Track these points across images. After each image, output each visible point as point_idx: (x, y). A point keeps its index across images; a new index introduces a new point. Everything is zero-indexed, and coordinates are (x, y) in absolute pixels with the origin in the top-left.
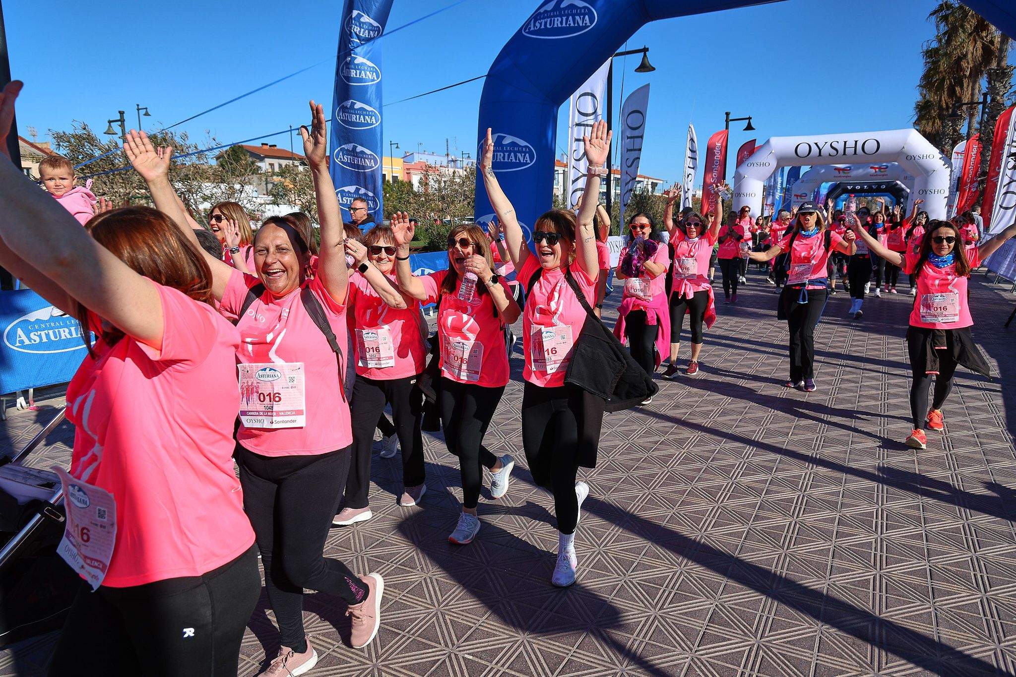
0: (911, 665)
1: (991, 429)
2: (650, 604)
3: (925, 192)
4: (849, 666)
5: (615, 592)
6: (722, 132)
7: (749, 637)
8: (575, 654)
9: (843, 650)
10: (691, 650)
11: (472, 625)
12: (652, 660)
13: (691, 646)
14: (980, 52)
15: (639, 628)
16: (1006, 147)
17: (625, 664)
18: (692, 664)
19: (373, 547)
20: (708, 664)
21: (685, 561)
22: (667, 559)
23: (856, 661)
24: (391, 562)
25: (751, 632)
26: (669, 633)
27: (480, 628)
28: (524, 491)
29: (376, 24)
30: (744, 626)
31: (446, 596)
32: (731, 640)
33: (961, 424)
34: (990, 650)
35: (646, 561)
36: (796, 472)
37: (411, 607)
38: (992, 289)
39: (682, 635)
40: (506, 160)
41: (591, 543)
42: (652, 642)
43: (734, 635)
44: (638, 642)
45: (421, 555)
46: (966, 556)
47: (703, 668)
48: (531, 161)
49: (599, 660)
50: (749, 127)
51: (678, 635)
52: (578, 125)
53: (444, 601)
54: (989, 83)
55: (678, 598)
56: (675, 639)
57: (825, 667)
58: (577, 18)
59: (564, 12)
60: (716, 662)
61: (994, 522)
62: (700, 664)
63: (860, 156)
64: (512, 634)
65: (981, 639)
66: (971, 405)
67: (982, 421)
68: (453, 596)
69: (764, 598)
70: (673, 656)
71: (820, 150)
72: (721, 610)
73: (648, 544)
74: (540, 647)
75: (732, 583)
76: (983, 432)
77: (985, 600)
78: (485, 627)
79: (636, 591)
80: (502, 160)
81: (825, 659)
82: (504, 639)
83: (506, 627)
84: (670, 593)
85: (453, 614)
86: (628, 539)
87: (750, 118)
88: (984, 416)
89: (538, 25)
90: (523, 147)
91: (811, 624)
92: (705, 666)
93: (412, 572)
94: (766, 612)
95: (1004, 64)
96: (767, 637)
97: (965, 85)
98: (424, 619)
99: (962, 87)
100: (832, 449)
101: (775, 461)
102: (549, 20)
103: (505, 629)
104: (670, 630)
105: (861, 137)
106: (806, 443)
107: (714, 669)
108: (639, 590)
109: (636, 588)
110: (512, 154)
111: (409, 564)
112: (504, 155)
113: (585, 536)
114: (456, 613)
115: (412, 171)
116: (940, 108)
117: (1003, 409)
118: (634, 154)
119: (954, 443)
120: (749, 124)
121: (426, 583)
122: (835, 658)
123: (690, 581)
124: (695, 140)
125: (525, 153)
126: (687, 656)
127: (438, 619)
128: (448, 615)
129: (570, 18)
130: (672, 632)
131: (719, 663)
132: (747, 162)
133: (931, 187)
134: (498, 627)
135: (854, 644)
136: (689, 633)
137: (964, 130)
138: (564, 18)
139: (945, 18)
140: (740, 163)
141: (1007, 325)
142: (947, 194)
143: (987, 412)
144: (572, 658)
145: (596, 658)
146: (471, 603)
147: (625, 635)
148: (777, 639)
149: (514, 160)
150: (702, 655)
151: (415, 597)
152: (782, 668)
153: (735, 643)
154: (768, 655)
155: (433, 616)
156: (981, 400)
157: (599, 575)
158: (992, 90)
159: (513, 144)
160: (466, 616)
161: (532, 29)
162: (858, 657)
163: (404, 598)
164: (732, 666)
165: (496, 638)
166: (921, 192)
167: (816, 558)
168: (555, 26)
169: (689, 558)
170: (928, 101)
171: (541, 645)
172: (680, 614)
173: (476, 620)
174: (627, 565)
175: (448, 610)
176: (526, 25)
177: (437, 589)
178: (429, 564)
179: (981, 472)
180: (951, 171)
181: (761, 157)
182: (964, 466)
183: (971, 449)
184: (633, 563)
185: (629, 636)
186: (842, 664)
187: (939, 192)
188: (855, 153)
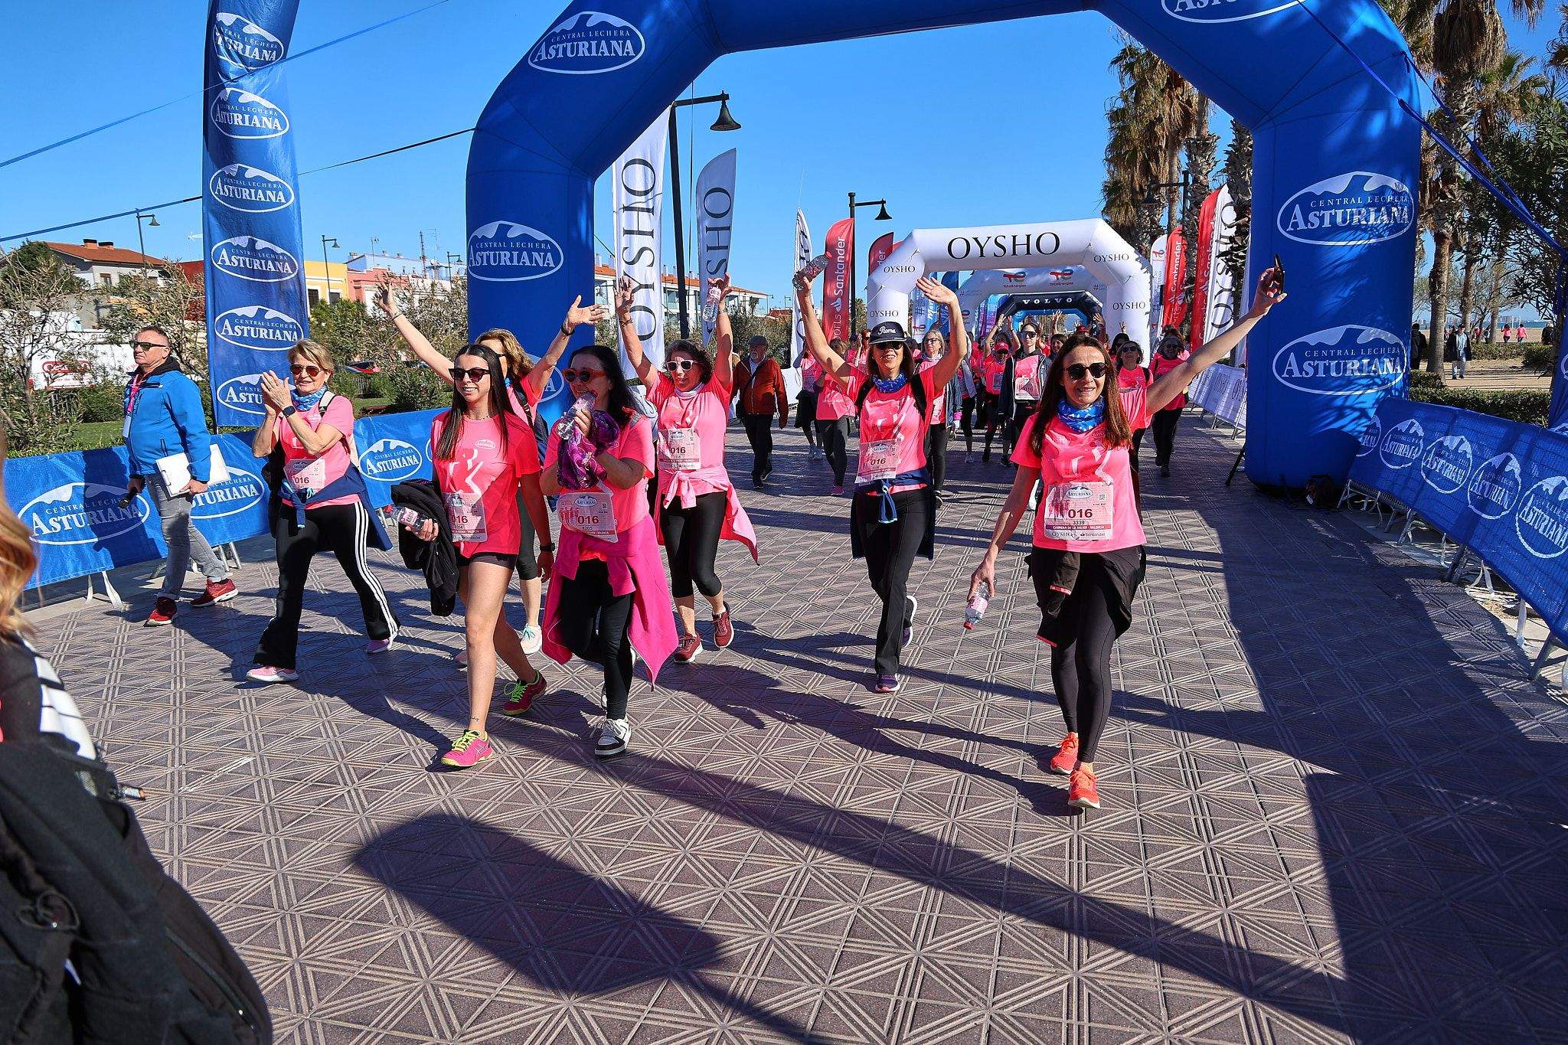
0: (1120, 954)
1: (1212, 623)
2: (763, 922)
3: (1120, 306)
4: (1040, 968)
5: (710, 912)
6: (845, 222)
7: (905, 948)
8: (650, 1016)
9: (1031, 947)
10: (823, 980)
11: (484, 997)
12: (767, 1005)
13: (824, 975)
14: (1179, 115)
15: (747, 960)
16: (1214, 244)
17: (727, 1017)
18: (826, 1001)
19: (312, 898)
20: (848, 998)
21: (813, 851)
22: (787, 853)
23: (1049, 960)
24: (345, 917)
25: (907, 941)
26: (791, 960)
27: (498, 999)
28: (565, 777)
29: (272, 38)
30: (898, 934)
31: (440, 958)
32: (880, 957)
33: (1176, 618)
34: (1216, 917)
35: (756, 859)
36: (965, 706)
37: (379, 985)
38: (1209, 436)
39: (810, 961)
40: (515, 263)
41: (672, 843)
42: (767, 979)
43: (884, 949)
44: (746, 981)
45: (395, 899)
46: (1184, 796)
47: (841, 1004)
48: (556, 264)
49: (687, 1018)
50: (883, 216)
51: (804, 962)
52: (627, 208)
53: (436, 967)
54: (1189, 157)
55: (803, 907)
56: (800, 968)
57: (1009, 974)
58: (614, 43)
59: (593, 33)
60: (860, 992)
61: (1217, 746)
62: (837, 999)
63: (1033, 256)
64: (550, 1000)
65: (1204, 904)
66: (1187, 592)
67: (1200, 613)
68: (451, 956)
69: (924, 889)
70: (798, 993)
71: (982, 248)
72: (865, 916)
73: (756, 834)
74: (594, 1013)
75: (880, 875)
76: (1201, 627)
77: (1209, 851)
78: (506, 997)
79: (742, 906)
80: (509, 263)
81: (1008, 964)
82: (537, 1010)
83: (540, 992)
84: (792, 901)
85: (453, 985)
86: (729, 830)
87: (883, 202)
88: (1203, 605)
89: (552, 52)
90: (541, 242)
91: (989, 918)
92: (844, 1001)
93: (380, 928)
94: (928, 910)
95: (1204, 132)
96: (930, 945)
97: (1161, 160)
98: (402, 1000)
99: (1157, 162)
100: (1013, 668)
101: (935, 693)
102: (569, 45)
103: (539, 995)
104: (793, 956)
105: (1035, 230)
106: (976, 664)
107: (857, 1003)
108: (745, 905)
109: (741, 901)
110: (525, 253)
111: (377, 916)
112: (512, 255)
113: (662, 834)
114: (457, 982)
115: (363, 285)
116: (1133, 190)
117: (1225, 595)
118: (718, 255)
119: (1167, 645)
120: (883, 209)
121: (406, 942)
122: (1022, 960)
123: (820, 880)
124: (808, 234)
125: (546, 251)
126: (817, 990)
127: (427, 997)
128: (444, 987)
129: (603, 43)
130: (796, 959)
131: (864, 993)
132: (883, 266)
133: (1129, 300)
134: (527, 993)
135: (1046, 936)
136: (819, 957)
137: (1164, 222)
138: (594, 43)
139: (1130, 68)
140: (873, 267)
141: (1228, 483)
142: (1148, 308)
143: (1207, 600)
144: (647, 1022)
145: (683, 1017)
146: (483, 963)
147: (726, 974)
148: (944, 946)
149: (528, 264)
150: (839, 985)
151: (386, 968)
152: (951, 986)
153: (885, 961)
154: (931, 970)
155: (419, 993)
156: (1199, 585)
157: (686, 891)
158: (1194, 166)
159: (525, 238)
160: (474, 985)
161: (544, 58)
162: (1051, 953)
163: (368, 972)
164: (882, 995)
165: (523, 1011)
166: (1116, 306)
167: (995, 823)
168: (581, 54)
169: (819, 847)
170: (1117, 182)
171: (597, 1011)
172: (806, 930)
173: (491, 987)
174: (725, 869)
175: (445, 979)
176: (534, 51)
177: (424, 949)
178: (410, 912)
179: (1201, 681)
180: (1152, 277)
181: (901, 258)
182: (1180, 675)
183: (1188, 651)
184: (736, 864)
185: (732, 974)
186: (1031, 967)
187: (1138, 305)
188: (1028, 253)
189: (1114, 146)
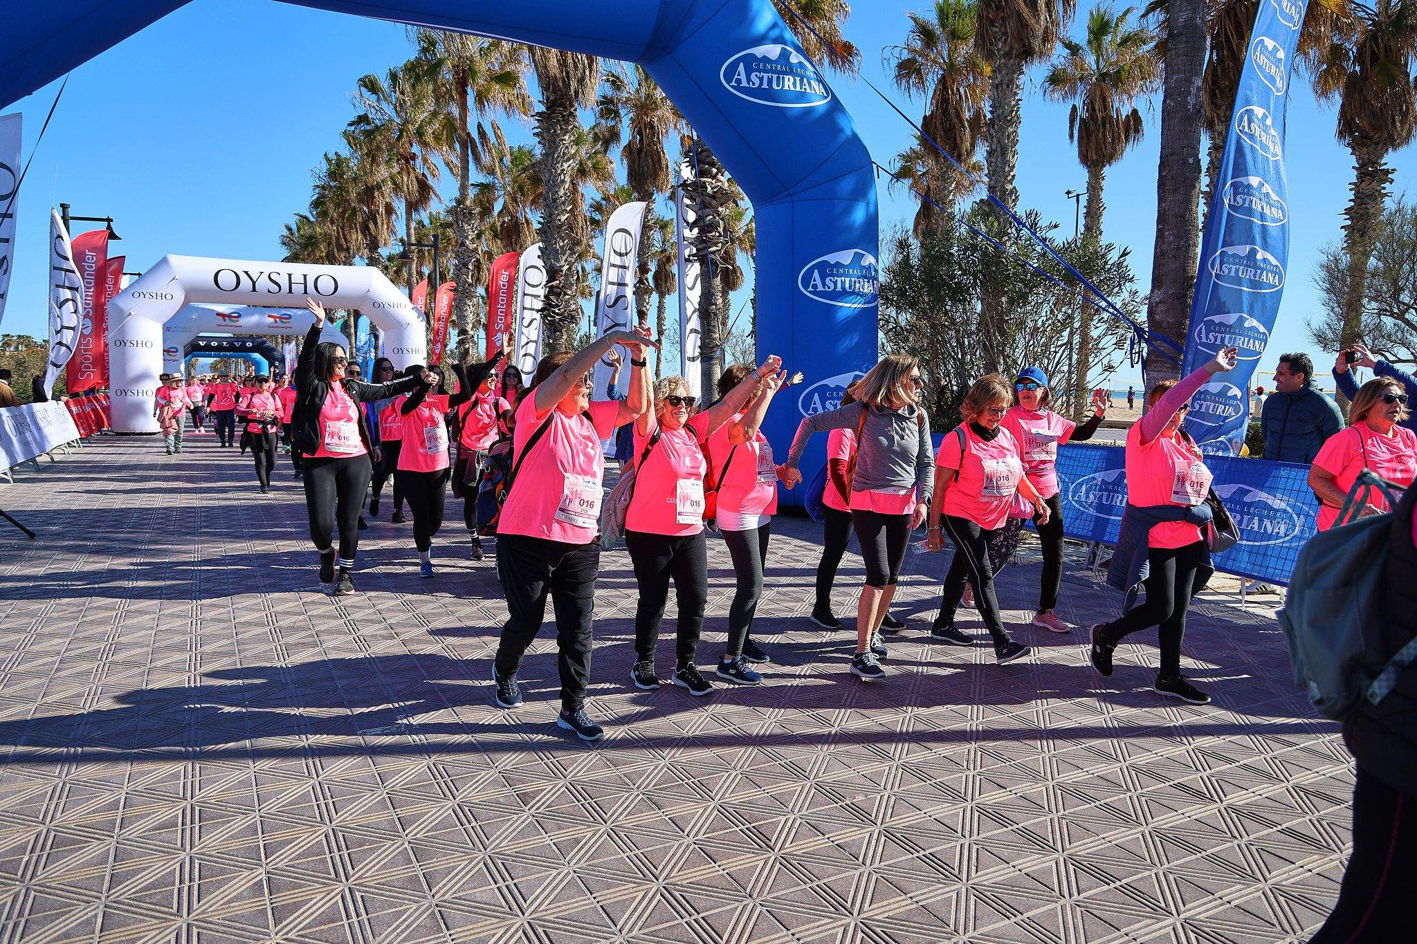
3: (399, 351)
14: (416, 187)
71: (254, 283)
97: (380, 224)
99: (376, 224)
120: (109, 227)
133: (408, 346)
142: (425, 355)
166: (396, 351)
170: (311, 237)
181: (160, 284)
187: (417, 351)
188: (306, 292)
189: (316, 204)
